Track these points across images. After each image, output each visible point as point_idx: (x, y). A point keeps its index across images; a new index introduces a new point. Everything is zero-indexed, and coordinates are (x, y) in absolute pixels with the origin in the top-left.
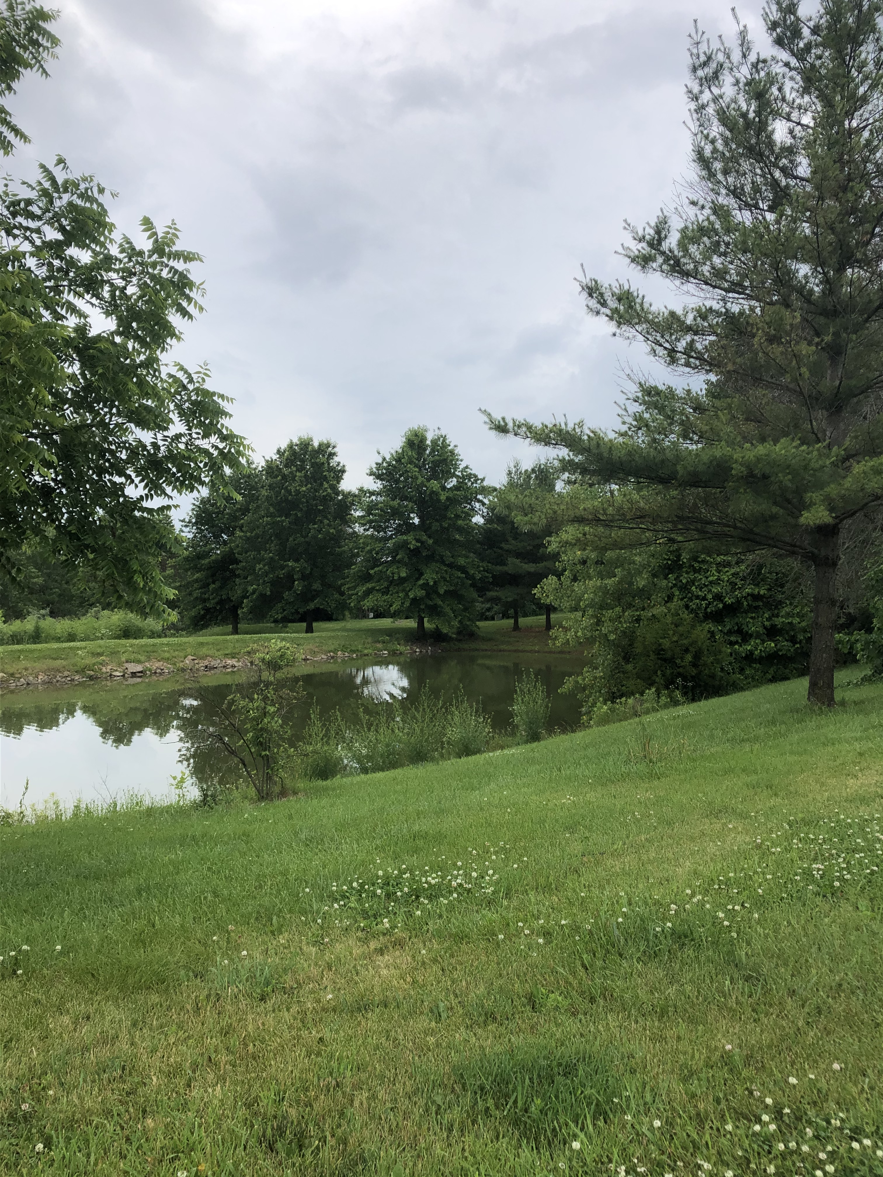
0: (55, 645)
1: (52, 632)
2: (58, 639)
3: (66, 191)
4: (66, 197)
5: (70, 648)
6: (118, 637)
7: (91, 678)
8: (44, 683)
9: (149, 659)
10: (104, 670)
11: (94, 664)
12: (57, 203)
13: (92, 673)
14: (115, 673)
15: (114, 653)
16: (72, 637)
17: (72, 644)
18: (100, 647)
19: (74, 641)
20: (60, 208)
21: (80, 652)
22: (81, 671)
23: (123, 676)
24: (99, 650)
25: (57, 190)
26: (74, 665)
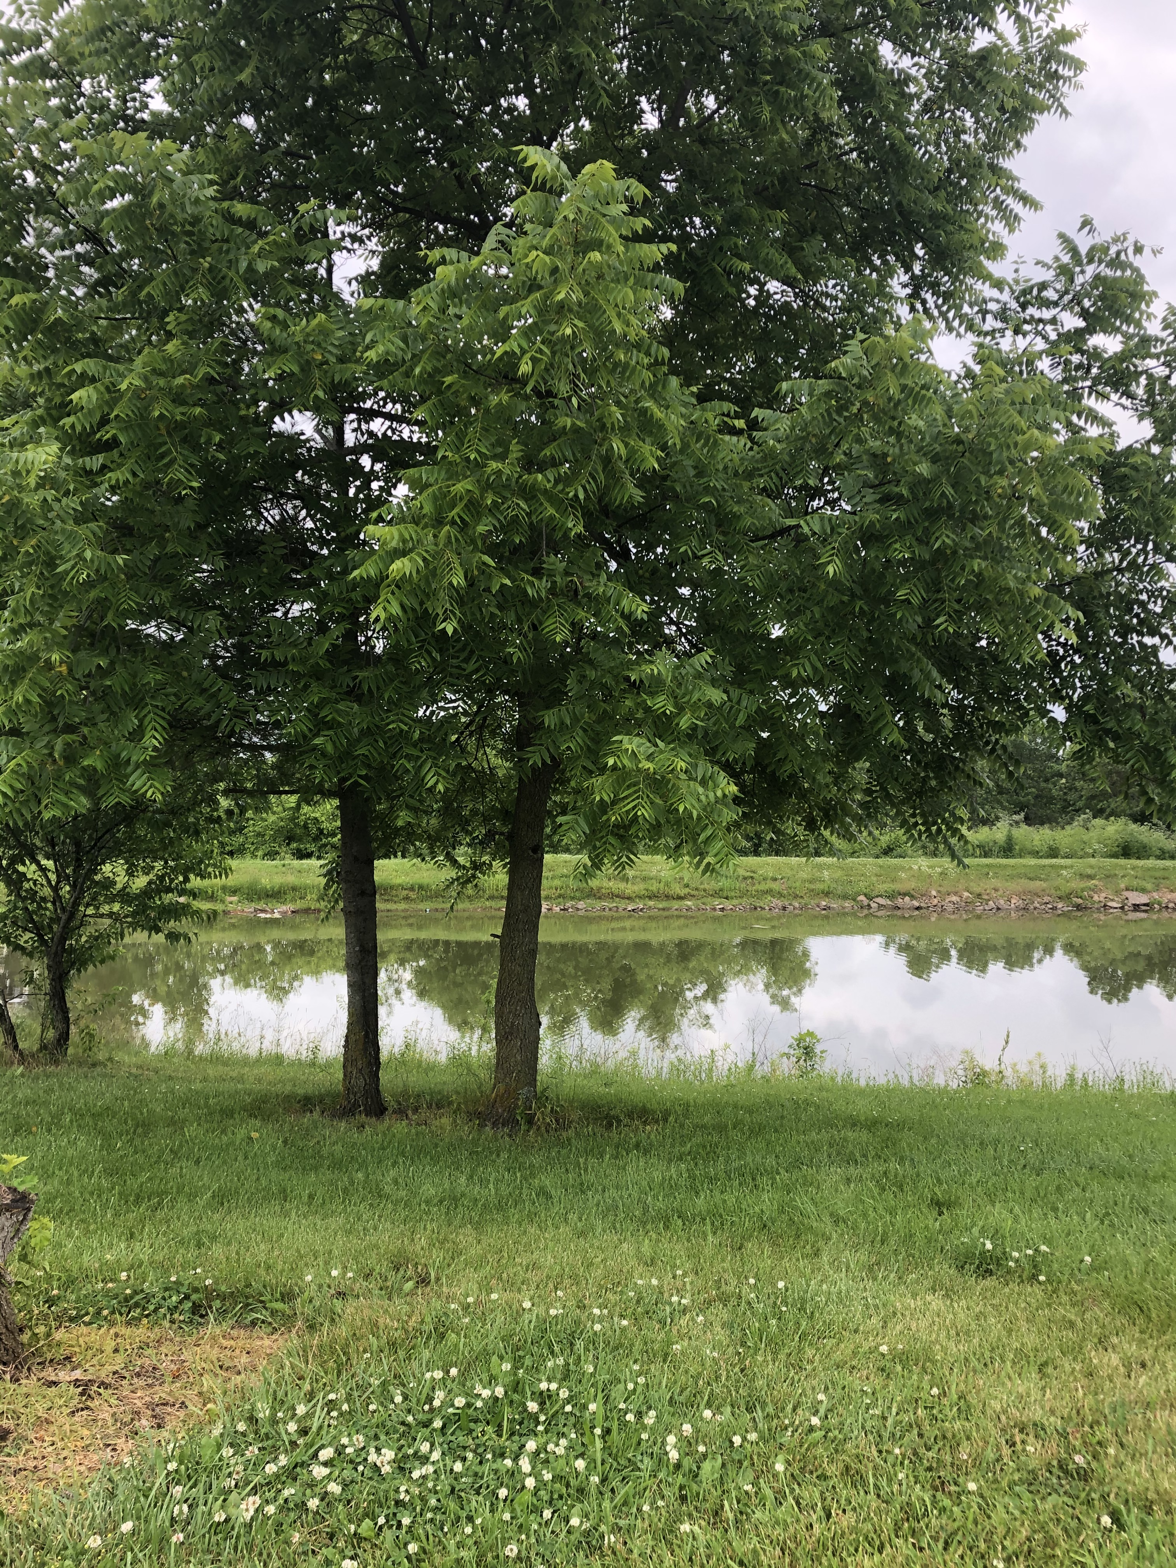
0: (1033, 862)
1: (1028, 845)
2: (1036, 854)
3: (1090, 261)
4: (1090, 270)
5: (1052, 866)
6: (1115, 856)
7: (1078, 907)
8: (1018, 909)
9: (1157, 888)
10: (1096, 898)
11: (1083, 890)
12: (1079, 280)
13: (1080, 901)
14: (1110, 904)
15: (1109, 877)
16: (1053, 853)
17: (1054, 861)
18: (1091, 867)
19: (1056, 857)
20: (1082, 285)
21: (1064, 872)
22: (1066, 897)
23: (1122, 908)
24: (1089, 871)
25: (1079, 263)
26: (1057, 889)
